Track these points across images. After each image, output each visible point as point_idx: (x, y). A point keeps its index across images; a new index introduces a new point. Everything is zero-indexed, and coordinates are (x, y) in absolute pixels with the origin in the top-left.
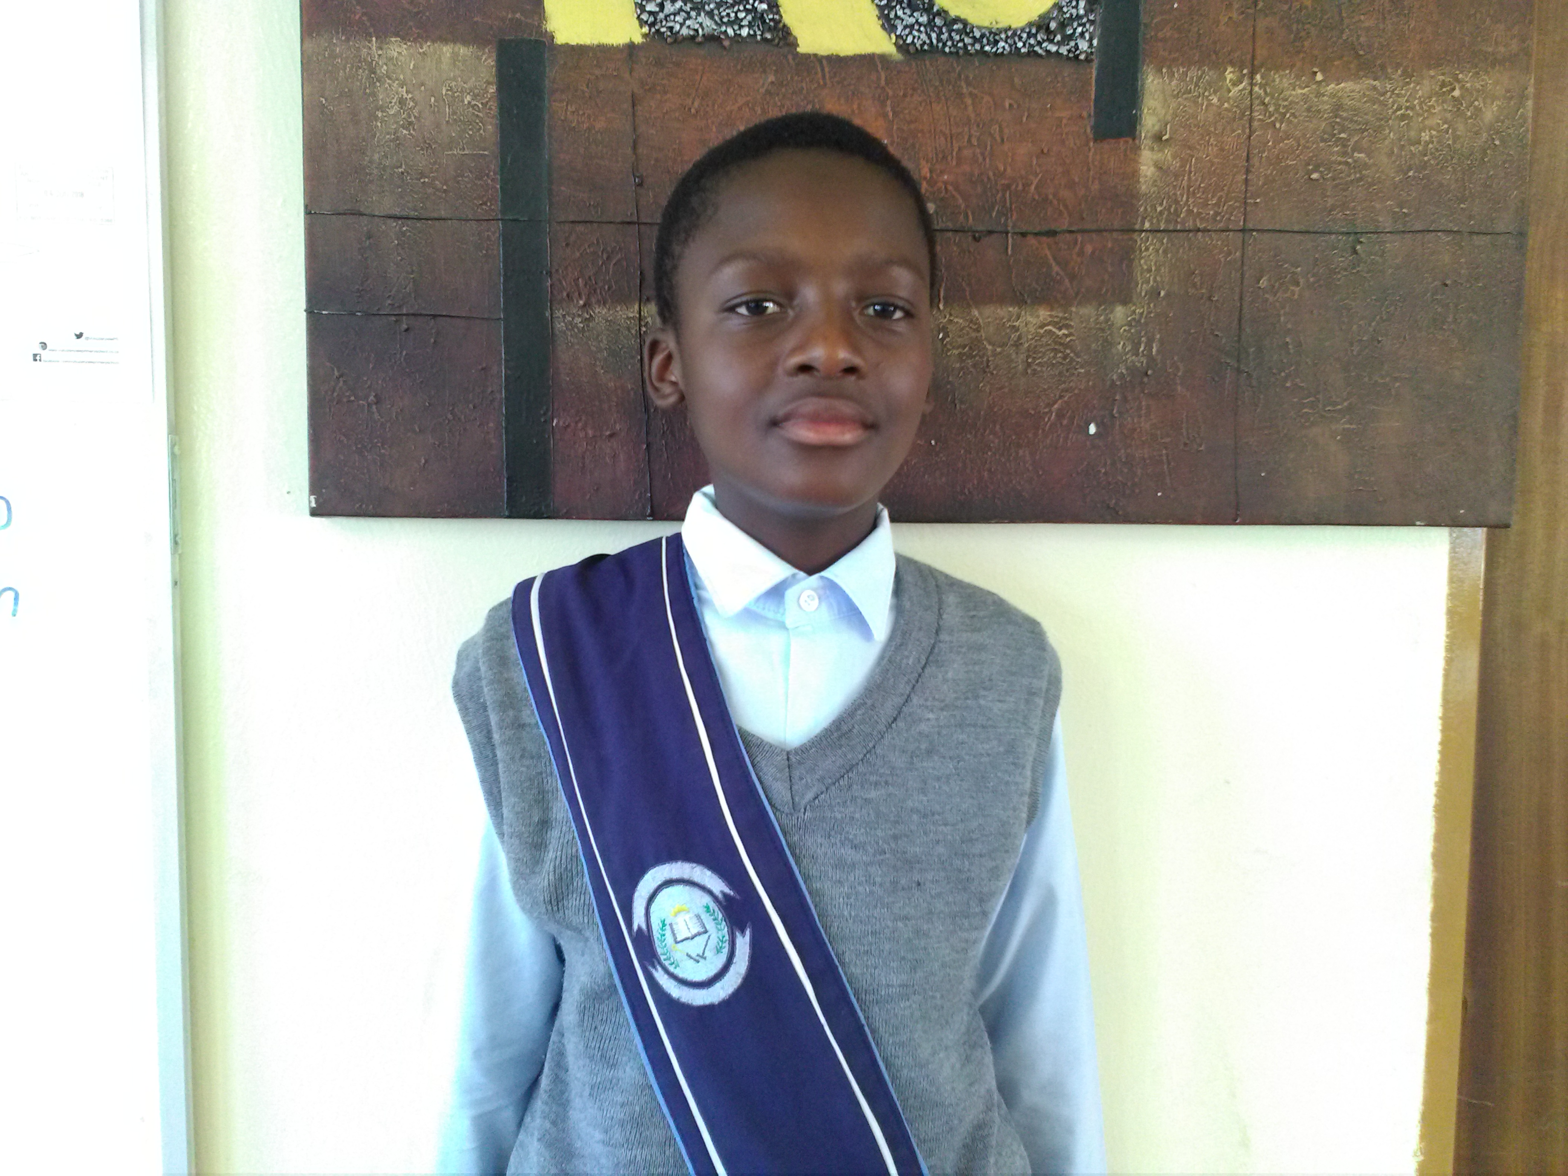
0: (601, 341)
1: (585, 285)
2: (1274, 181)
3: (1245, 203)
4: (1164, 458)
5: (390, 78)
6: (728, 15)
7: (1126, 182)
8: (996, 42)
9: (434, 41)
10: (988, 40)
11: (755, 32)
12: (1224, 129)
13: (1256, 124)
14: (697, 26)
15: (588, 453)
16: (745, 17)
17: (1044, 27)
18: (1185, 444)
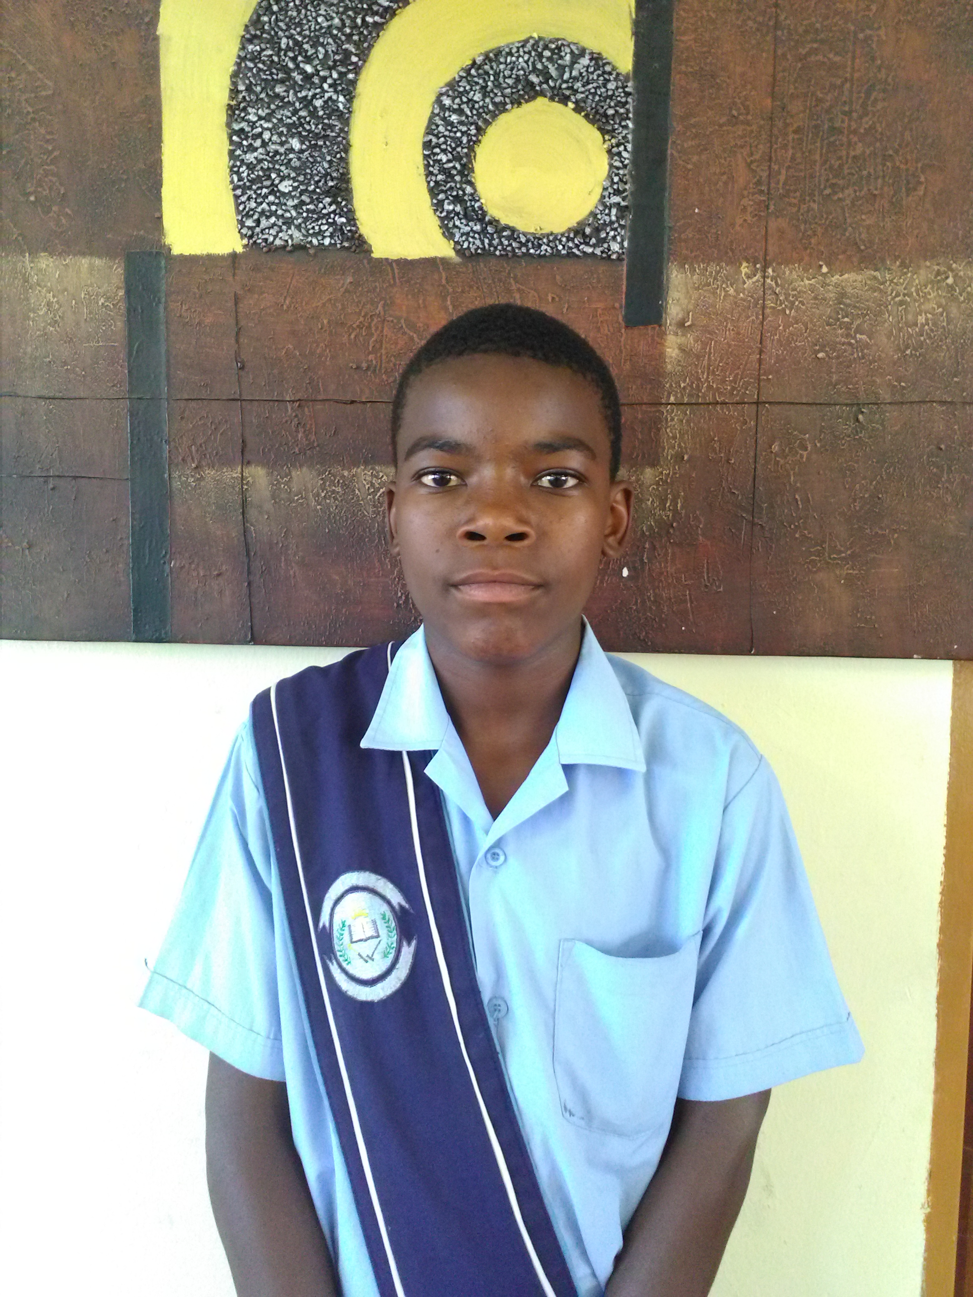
0: (210, 497)
1: (197, 451)
2: (785, 360)
3: (759, 380)
4: (688, 597)
5: (39, 285)
6: (313, 228)
7: (653, 363)
8: (540, 246)
9: (75, 255)
10: (533, 243)
11: (335, 241)
12: (740, 316)
13: (768, 311)
14: (287, 238)
15: (200, 589)
16: (327, 230)
17: (581, 232)
18: (706, 586)
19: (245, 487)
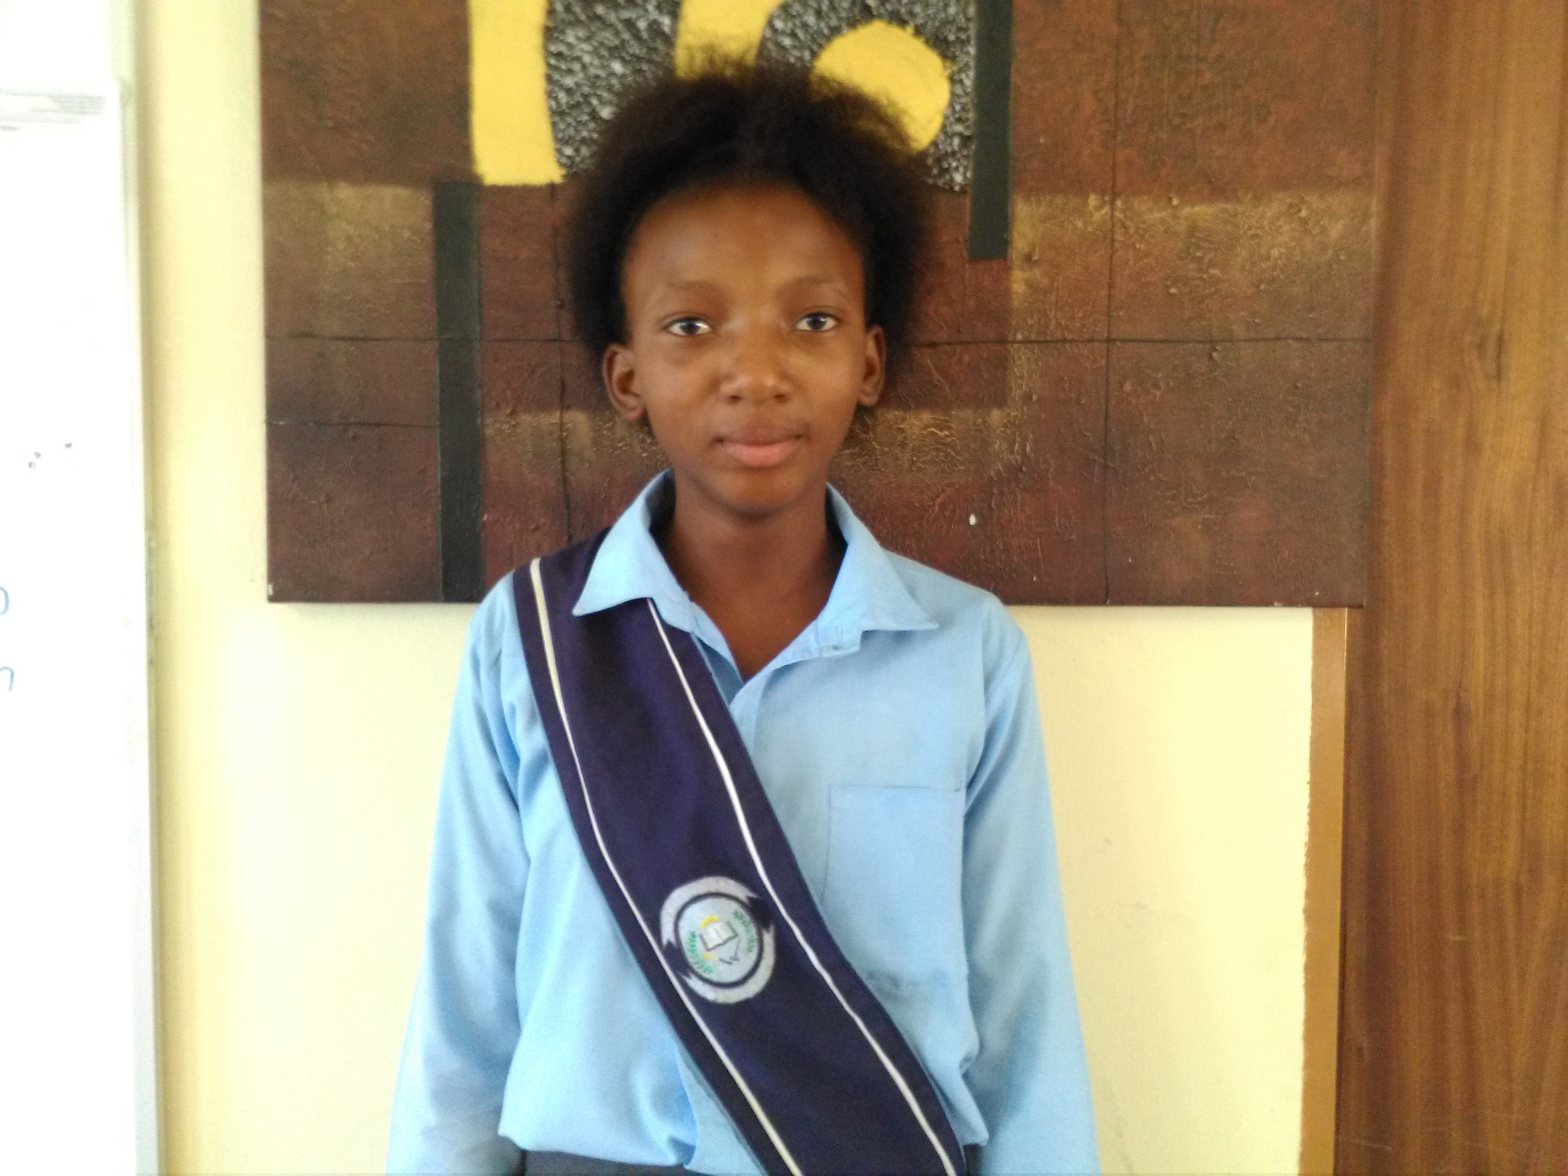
0: (527, 445)
1: (512, 395)
2: (1136, 295)
3: (1109, 316)
4: (1039, 546)
5: (339, 217)
7: (999, 299)
9: (377, 184)
12: (1088, 250)
13: (1117, 245)
15: (515, 544)
18: (1058, 533)
19: (565, 434)
